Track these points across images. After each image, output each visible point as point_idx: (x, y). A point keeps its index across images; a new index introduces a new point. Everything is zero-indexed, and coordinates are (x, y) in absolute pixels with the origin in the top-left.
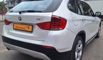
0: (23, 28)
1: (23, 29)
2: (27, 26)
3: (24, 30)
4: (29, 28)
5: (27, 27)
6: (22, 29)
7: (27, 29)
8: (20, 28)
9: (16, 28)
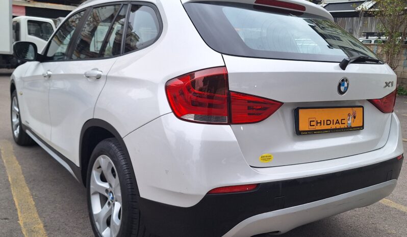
0: (337, 122)
1: (338, 126)
2: (350, 110)
3: (343, 126)
4: (355, 117)
5: (349, 115)
6: (333, 126)
7: (349, 122)
8: (328, 122)
9: (312, 128)
